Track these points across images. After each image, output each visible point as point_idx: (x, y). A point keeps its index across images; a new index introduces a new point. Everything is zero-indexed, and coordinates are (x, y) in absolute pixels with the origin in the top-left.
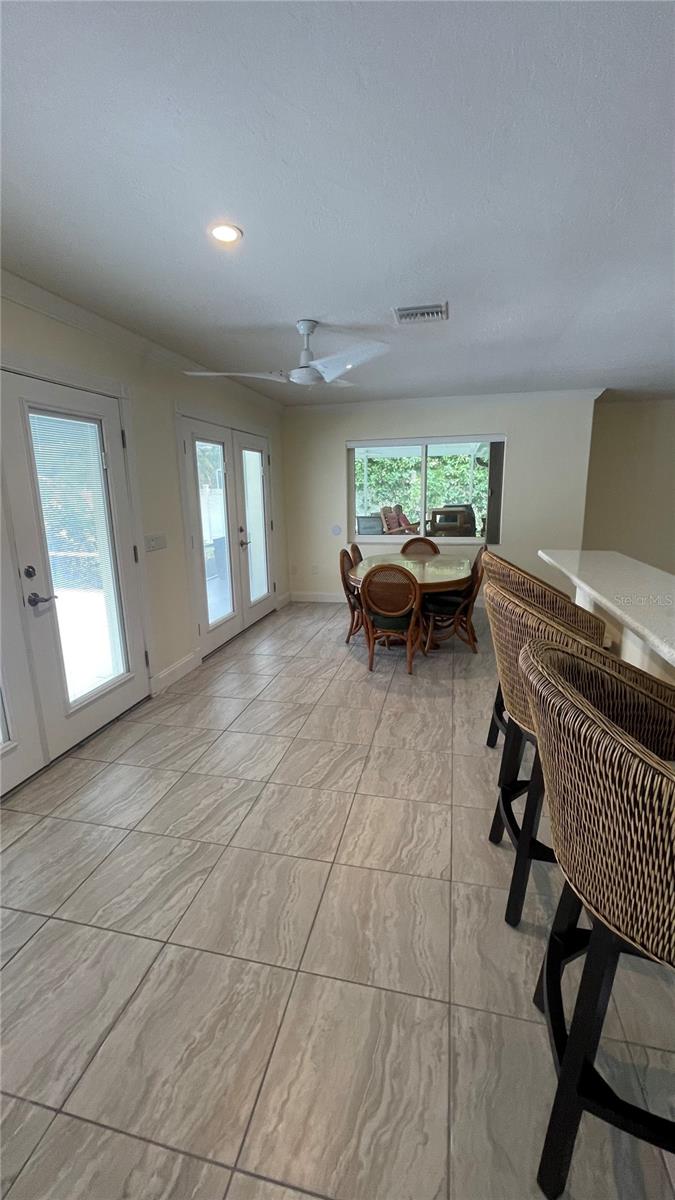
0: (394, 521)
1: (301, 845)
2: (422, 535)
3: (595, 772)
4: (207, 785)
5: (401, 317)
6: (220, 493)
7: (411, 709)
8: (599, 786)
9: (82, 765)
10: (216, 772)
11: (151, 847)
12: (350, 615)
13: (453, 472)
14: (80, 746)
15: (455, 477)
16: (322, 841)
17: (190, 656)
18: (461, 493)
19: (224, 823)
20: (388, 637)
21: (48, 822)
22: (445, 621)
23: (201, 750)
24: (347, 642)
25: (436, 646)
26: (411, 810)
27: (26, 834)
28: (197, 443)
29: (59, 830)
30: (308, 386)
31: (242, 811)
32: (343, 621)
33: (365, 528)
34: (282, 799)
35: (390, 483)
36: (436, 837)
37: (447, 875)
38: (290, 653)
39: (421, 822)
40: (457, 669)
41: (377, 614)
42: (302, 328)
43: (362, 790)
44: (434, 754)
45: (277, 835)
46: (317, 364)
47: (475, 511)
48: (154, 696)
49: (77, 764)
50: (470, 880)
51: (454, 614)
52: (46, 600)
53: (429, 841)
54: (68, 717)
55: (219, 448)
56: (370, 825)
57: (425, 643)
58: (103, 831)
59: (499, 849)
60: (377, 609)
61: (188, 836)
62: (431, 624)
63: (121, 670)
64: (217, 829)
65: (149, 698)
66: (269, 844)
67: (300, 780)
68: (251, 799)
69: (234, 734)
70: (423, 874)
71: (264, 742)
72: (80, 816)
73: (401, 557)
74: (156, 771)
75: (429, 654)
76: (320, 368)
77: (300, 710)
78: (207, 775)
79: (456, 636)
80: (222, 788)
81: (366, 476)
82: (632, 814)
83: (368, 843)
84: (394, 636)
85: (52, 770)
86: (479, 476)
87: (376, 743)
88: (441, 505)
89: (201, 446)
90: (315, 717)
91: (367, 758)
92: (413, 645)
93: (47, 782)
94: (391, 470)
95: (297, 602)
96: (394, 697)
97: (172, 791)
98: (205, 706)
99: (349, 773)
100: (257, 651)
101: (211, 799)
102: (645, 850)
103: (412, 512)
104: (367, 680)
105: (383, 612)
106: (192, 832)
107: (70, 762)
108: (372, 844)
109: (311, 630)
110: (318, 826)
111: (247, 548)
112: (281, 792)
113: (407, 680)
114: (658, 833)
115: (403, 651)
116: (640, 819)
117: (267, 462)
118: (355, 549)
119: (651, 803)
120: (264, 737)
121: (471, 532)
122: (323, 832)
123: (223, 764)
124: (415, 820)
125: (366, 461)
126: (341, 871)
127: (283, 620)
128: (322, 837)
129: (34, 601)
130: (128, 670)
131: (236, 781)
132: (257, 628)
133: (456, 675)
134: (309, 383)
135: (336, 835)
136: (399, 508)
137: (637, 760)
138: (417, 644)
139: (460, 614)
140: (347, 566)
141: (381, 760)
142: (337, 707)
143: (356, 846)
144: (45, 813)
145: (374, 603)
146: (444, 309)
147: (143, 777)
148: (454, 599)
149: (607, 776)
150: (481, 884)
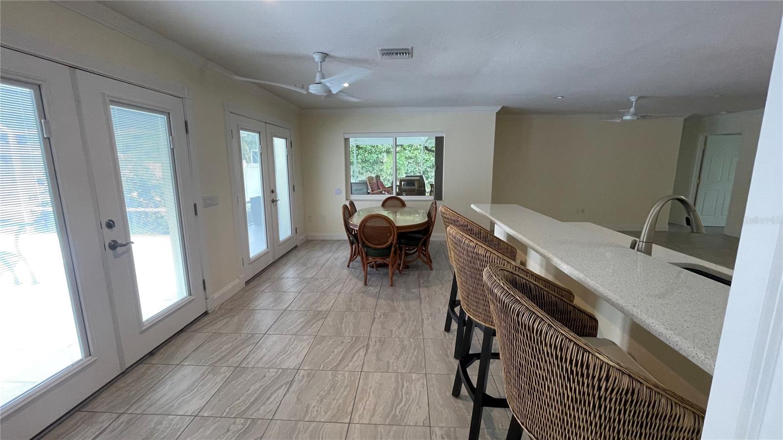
0: (375, 185)
1: (326, 412)
2: (394, 195)
3: (544, 353)
4: (254, 375)
5: (383, 54)
6: (257, 166)
7: (394, 310)
8: (546, 361)
9: (153, 369)
10: (260, 365)
11: (212, 428)
12: (350, 247)
13: (410, 155)
14: (151, 354)
15: (411, 158)
16: (341, 408)
17: (237, 281)
18: (415, 168)
19: (268, 402)
20: (376, 262)
21: (124, 418)
22: (411, 250)
23: (248, 350)
24: (348, 266)
25: (407, 267)
26: (400, 380)
27: (104, 430)
28: (241, 131)
29: (134, 424)
30: (321, 96)
31: (281, 392)
32: (345, 253)
33: (356, 190)
34: (310, 380)
35: (371, 161)
36: (417, 396)
37: (427, 424)
38: (309, 276)
39: (407, 387)
40: (422, 281)
41: (368, 247)
42: (317, 58)
43: (366, 369)
44: (411, 340)
45: (308, 407)
46: (327, 82)
47: (425, 179)
48: (210, 312)
49: (148, 369)
50: (443, 425)
51: (417, 245)
52: (124, 245)
53: (413, 399)
54: (142, 332)
55: (257, 135)
56: (373, 393)
57: (400, 265)
58: (172, 420)
59: (459, 401)
60: (368, 244)
61: (240, 415)
62: (403, 252)
63: (184, 294)
64: (263, 407)
65: (206, 313)
66: (303, 414)
67: (322, 366)
68: (287, 383)
69: (271, 336)
70: (411, 424)
71: (294, 340)
72: (152, 410)
73: (382, 209)
74: (214, 368)
75: (402, 272)
76: (328, 84)
77: (318, 315)
78: (253, 368)
79: (419, 260)
80: (265, 376)
81: (355, 157)
82: (569, 380)
83: (372, 406)
84: (379, 261)
85: (127, 375)
86: (427, 158)
87: (373, 335)
88: (404, 176)
89: (243, 134)
90: (329, 319)
91: (368, 346)
92: (392, 266)
93: (122, 385)
94: (371, 153)
95: (311, 240)
96: (382, 302)
97: (227, 382)
98: (249, 317)
99: (355, 358)
100: (286, 275)
101: (258, 385)
102: (576, 402)
103: (385, 179)
104: (363, 292)
105: (374, 246)
106: (244, 411)
107: (142, 368)
108: (375, 406)
109: (322, 260)
110: (337, 397)
111: (276, 204)
112: (309, 375)
113: (390, 290)
114: (586, 390)
115: (386, 271)
116: (574, 382)
117: (290, 146)
118: (352, 204)
119: (582, 371)
120: (294, 336)
121: (423, 193)
122: (341, 401)
123: (265, 359)
124: (403, 387)
125: (355, 146)
126: (356, 429)
127: (302, 253)
128: (340, 405)
129: (114, 246)
130: (190, 294)
131: (275, 370)
132: (285, 259)
133: (421, 285)
134: (322, 94)
135: (350, 402)
136: (378, 177)
137: (572, 343)
138: (396, 266)
139: (422, 245)
140: (347, 216)
141: (377, 347)
142: (344, 312)
143: (364, 409)
144: (122, 411)
145: (367, 240)
146: (410, 51)
147: (204, 373)
148: (417, 235)
149: (552, 355)
150: (450, 426)
